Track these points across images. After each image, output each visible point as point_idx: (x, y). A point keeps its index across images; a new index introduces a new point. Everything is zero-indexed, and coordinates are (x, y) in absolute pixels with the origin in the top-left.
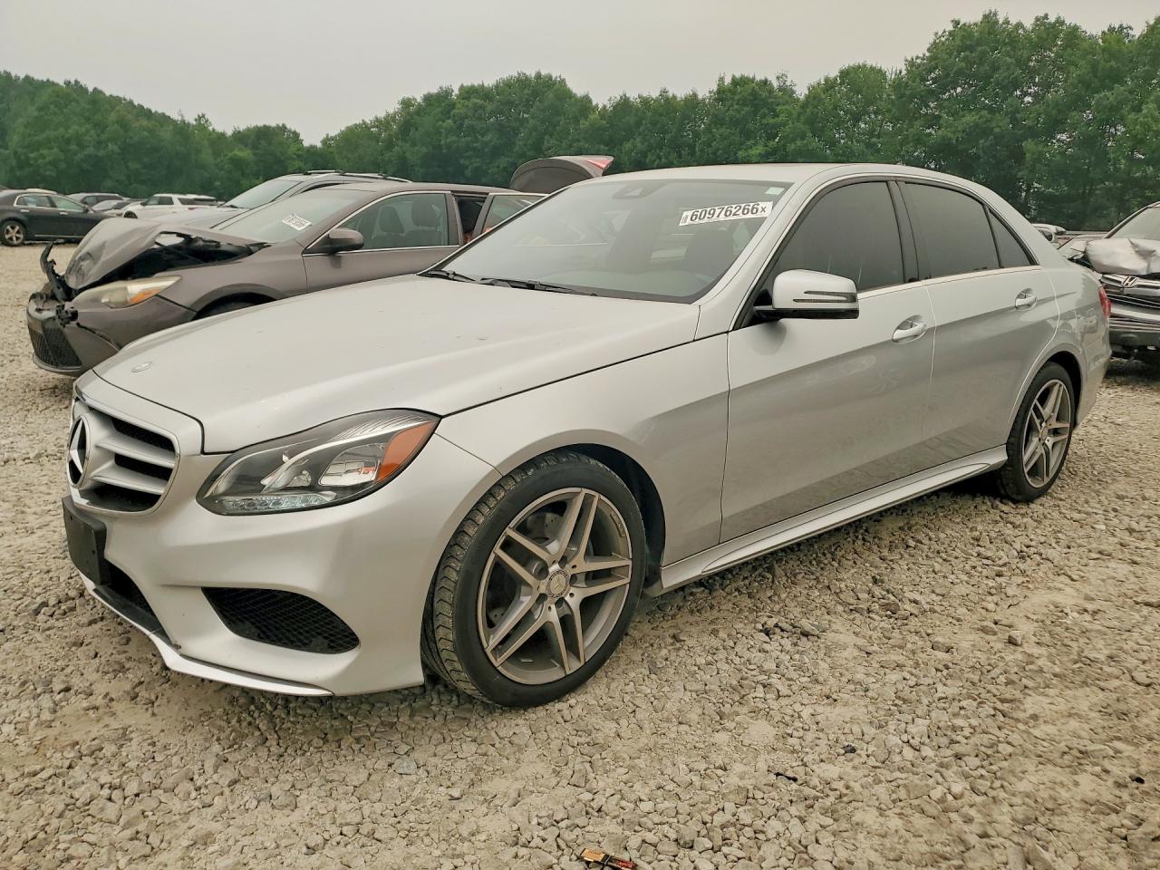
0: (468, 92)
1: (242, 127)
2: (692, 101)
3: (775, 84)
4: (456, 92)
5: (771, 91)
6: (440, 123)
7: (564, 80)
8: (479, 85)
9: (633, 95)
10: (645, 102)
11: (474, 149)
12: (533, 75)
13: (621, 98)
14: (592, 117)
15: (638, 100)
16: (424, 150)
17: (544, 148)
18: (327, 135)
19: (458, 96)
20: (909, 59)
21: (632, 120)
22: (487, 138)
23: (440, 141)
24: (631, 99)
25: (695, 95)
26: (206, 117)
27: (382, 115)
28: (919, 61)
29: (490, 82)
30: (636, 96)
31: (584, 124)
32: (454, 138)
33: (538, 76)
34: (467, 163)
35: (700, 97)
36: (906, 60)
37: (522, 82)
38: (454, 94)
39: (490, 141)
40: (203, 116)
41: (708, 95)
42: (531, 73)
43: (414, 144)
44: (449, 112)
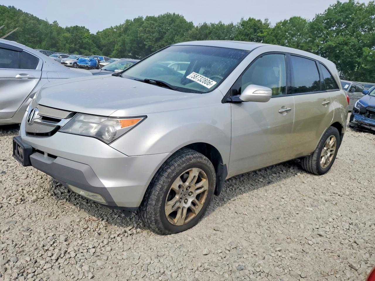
0: (149, 18)
1: (69, 26)
2: (231, 26)
3: (263, 22)
4: (145, 18)
5: (261, 24)
6: (138, 28)
7: (183, 17)
8: (153, 16)
9: (208, 23)
10: (213, 25)
11: (150, 39)
12: (172, 14)
13: (204, 23)
14: (193, 29)
15: (210, 25)
16: (131, 38)
17: (175, 40)
18: (99, 31)
19: (145, 19)
20: (317, 14)
21: (208, 31)
22: (154, 35)
23: (137, 35)
24: (208, 24)
25: (232, 24)
26: (57, 22)
27: (118, 25)
28: (321, 15)
29: (156, 16)
30: (209, 23)
31: (190, 32)
32: (143, 34)
33: (174, 14)
34: (147, 43)
35: (234, 25)
36: (316, 15)
37: (168, 16)
38: (144, 19)
39: (156, 36)
40: (56, 21)
41: (237, 24)
42: (172, 13)
43: (128, 35)
44: (141, 25)
